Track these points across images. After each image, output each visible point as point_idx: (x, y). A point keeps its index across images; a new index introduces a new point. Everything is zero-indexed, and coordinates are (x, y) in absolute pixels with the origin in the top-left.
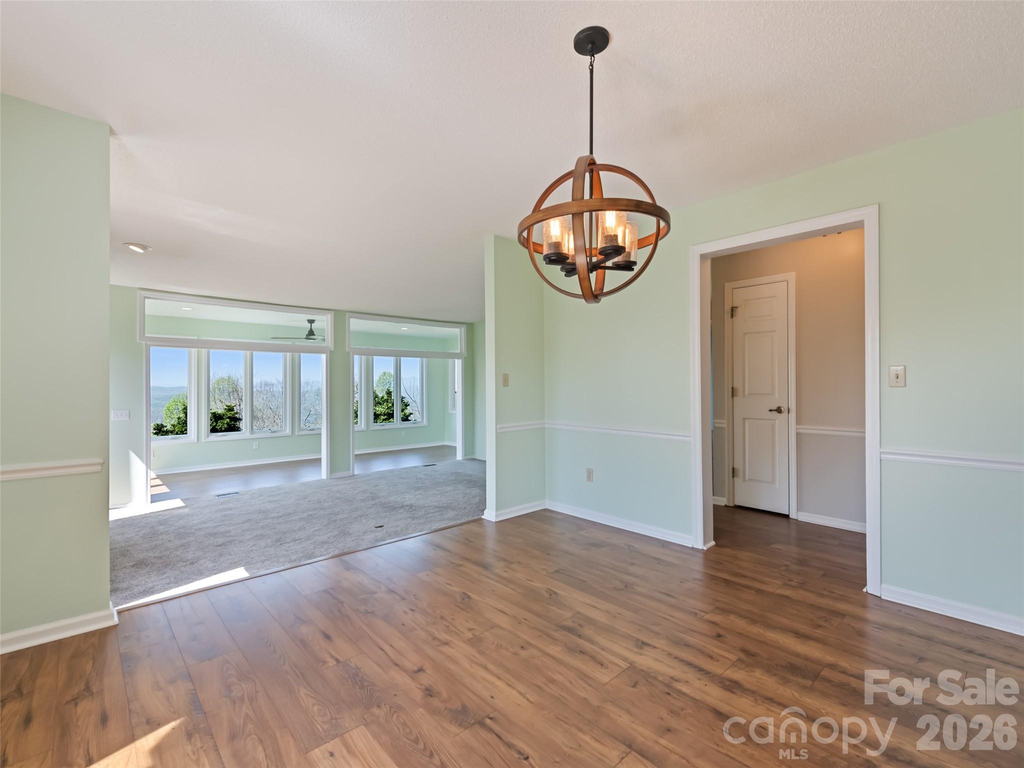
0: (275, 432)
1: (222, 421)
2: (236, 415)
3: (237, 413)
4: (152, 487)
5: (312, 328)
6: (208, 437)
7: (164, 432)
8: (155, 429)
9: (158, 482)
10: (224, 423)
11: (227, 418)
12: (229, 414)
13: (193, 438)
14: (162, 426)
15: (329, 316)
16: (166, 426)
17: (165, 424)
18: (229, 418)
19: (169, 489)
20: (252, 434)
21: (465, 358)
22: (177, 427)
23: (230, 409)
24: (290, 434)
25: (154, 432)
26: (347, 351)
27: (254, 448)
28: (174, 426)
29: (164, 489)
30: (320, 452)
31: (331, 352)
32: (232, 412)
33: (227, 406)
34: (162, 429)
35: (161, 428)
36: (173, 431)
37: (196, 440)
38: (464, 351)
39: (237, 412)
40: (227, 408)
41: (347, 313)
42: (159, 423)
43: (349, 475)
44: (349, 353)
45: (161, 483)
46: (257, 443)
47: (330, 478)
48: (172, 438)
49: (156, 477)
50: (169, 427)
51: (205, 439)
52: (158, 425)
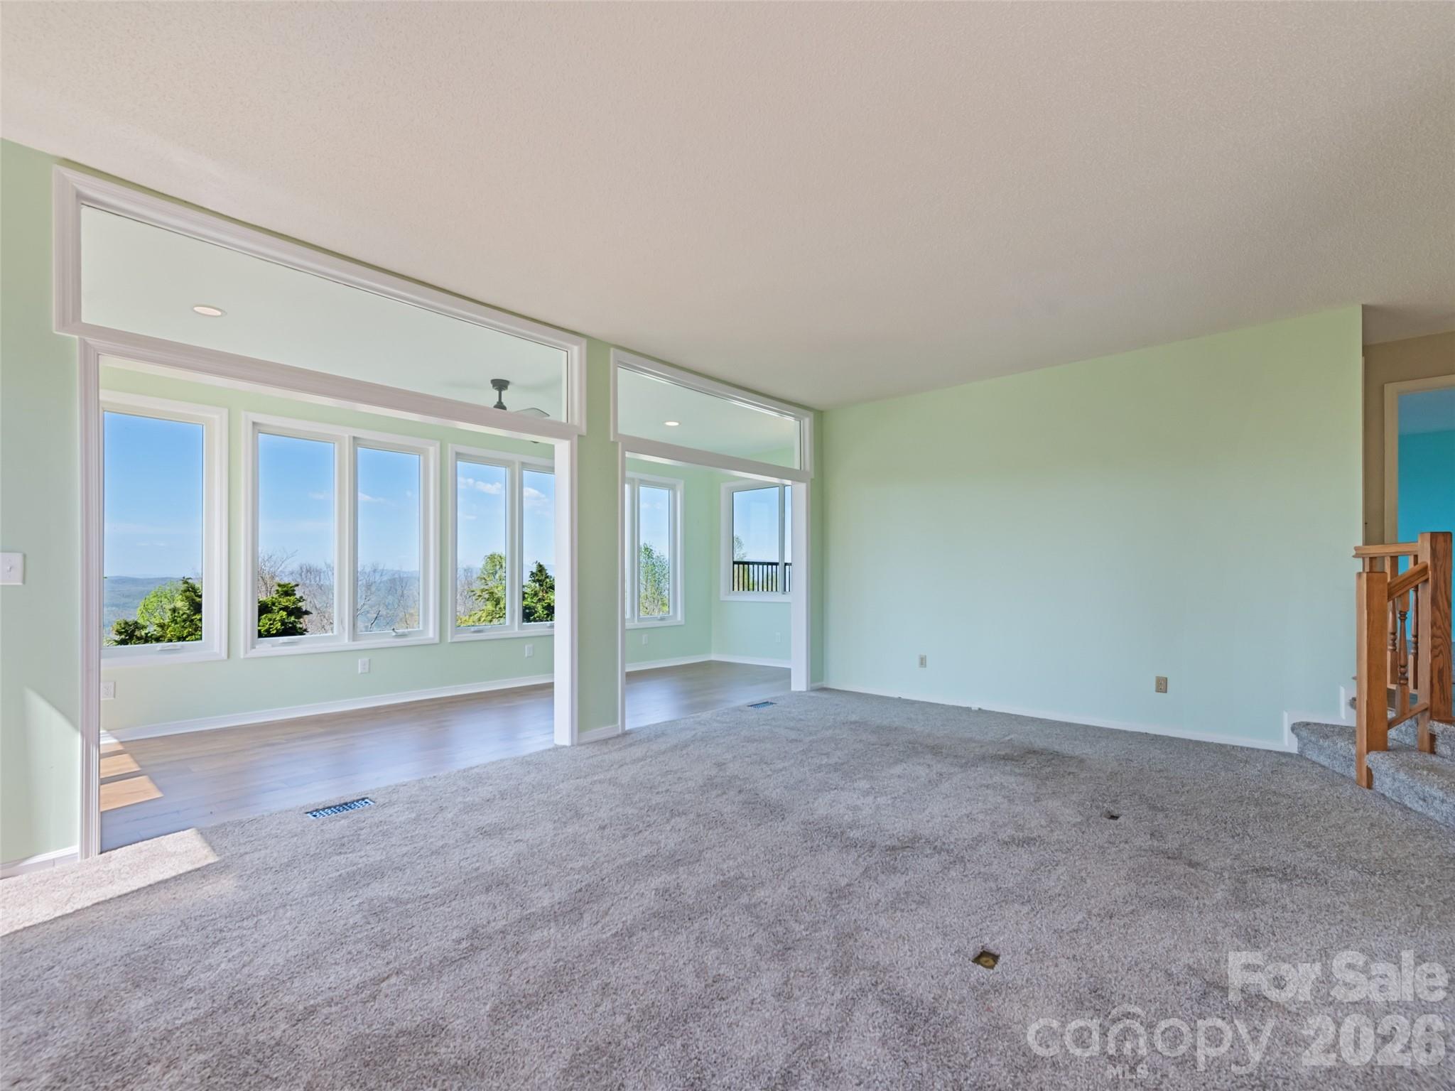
0: (403, 635)
1: (269, 616)
2: (300, 604)
3: (302, 599)
4: (103, 782)
5: (503, 401)
6: (253, 647)
7: (139, 639)
8: (120, 633)
9: (127, 764)
10: (274, 620)
11: (281, 609)
12: (285, 601)
13: (216, 649)
14: (137, 626)
15: (576, 349)
16: (144, 627)
17: (141, 621)
18: (285, 609)
19: (160, 789)
20: (354, 640)
21: (812, 480)
22: (170, 629)
23: (287, 592)
24: (437, 640)
25: (118, 638)
26: (612, 439)
27: (360, 672)
28: (162, 626)
29: (144, 789)
30: (550, 670)
31: (580, 436)
32: (292, 598)
33: (279, 585)
34: (137, 633)
35: (133, 631)
36: (161, 636)
37: (224, 655)
38: (808, 466)
39: (301, 597)
40: (280, 589)
41: (612, 350)
42: (131, 619)
43: (615, 734)
44: (615, 444)
45: (134, 768)
46: (366, 659)
47: (580, 745)
48: (162, 650)
49: (120, 748)
50: (153, 630)
51: (246, 652)
52: (126, 623)
